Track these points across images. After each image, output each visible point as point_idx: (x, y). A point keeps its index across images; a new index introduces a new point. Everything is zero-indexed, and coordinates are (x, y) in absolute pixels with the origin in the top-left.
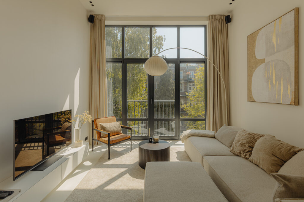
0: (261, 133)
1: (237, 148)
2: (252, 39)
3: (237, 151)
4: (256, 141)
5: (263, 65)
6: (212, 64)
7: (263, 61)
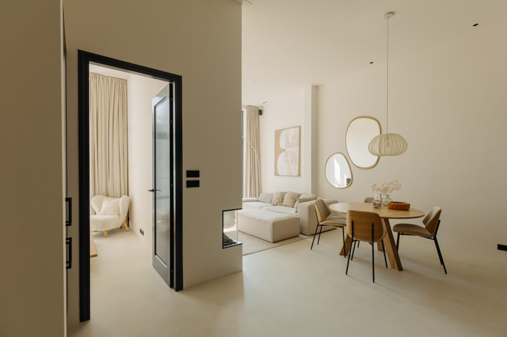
0: (286, 191)
1: (275, 201)
2: (278, 133)
3: (275, 203)
4: (284, 195)
5: (284, 153)
6: (249, 143)
7: (284, 150)
